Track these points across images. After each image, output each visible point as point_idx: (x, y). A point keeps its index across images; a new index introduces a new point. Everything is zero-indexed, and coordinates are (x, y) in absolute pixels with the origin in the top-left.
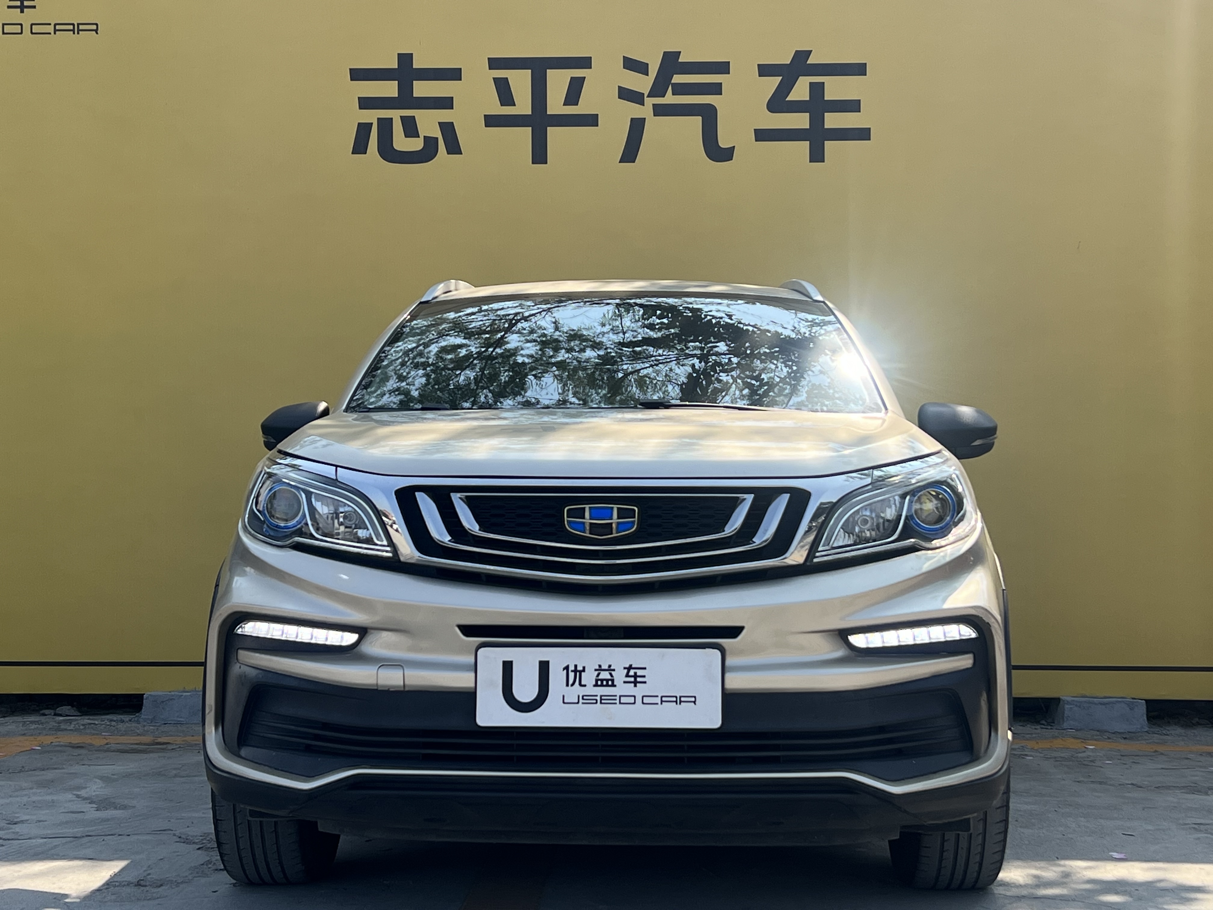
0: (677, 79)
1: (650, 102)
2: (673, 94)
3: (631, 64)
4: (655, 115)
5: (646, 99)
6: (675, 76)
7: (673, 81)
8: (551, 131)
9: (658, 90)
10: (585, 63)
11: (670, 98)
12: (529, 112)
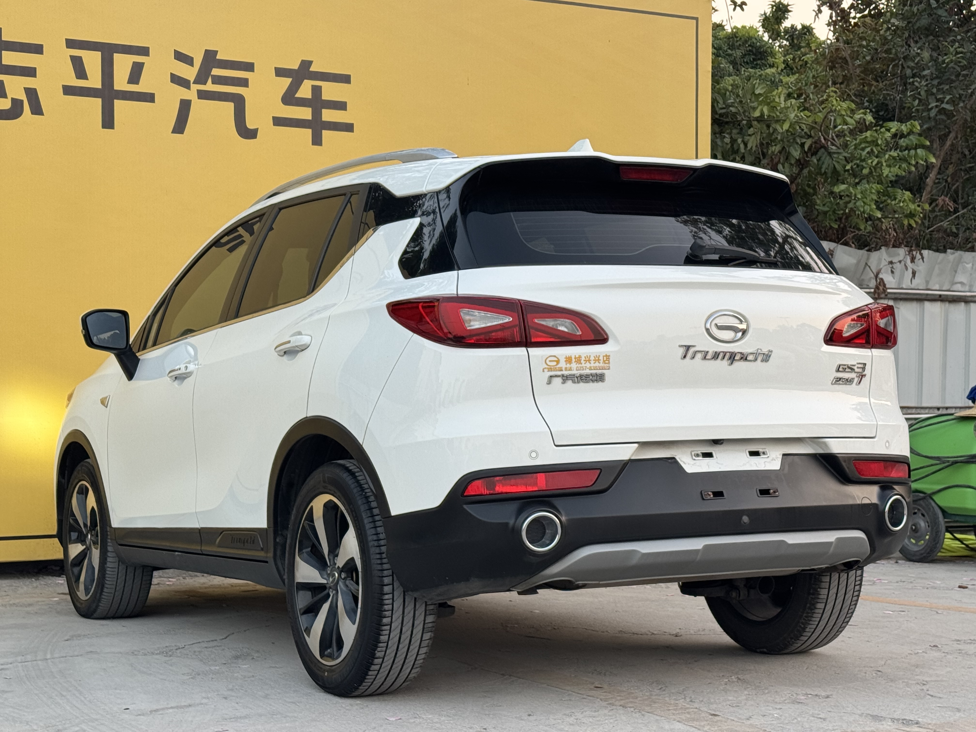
0: (216, 72)
1: (195, 87)
2: (212, 83)
3: (180, 57)
4: (199, 98)
5: (192, 85)
6: (213, 69)
7: (212, 74)
8: (116, 102)
9: (201, 79)
10: (144, 51)
11: (210, 86)
12: (99, 85)
